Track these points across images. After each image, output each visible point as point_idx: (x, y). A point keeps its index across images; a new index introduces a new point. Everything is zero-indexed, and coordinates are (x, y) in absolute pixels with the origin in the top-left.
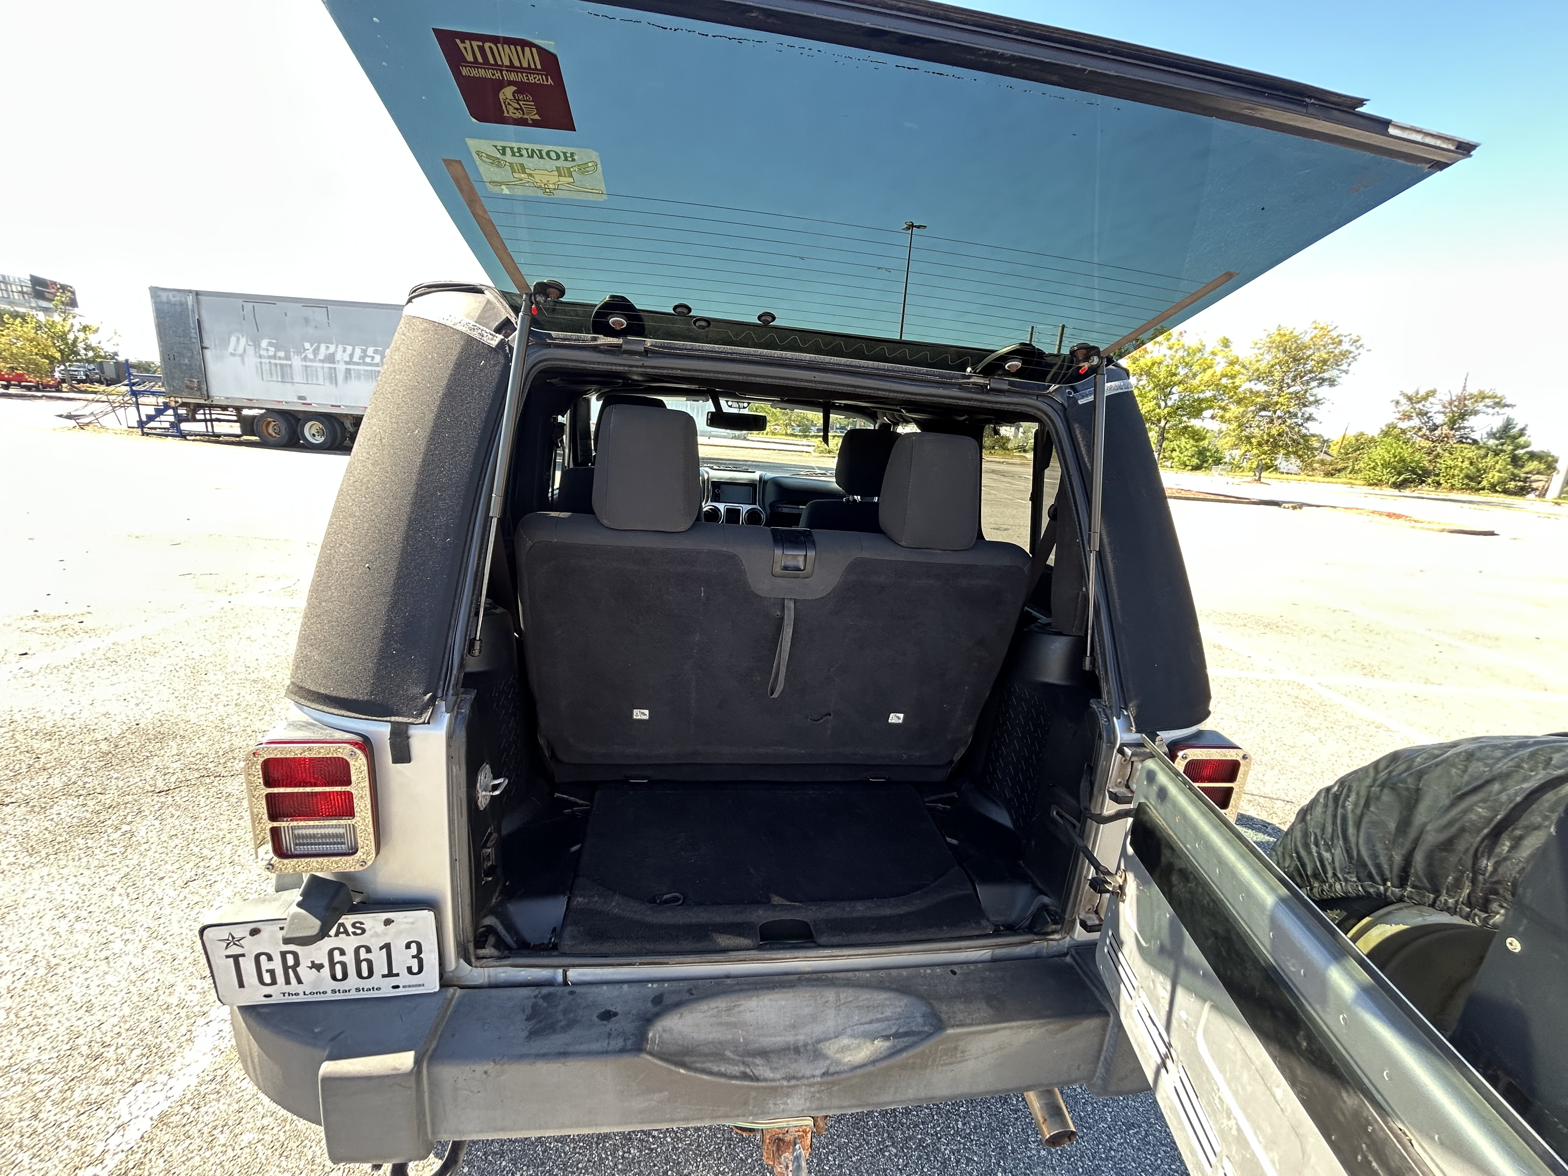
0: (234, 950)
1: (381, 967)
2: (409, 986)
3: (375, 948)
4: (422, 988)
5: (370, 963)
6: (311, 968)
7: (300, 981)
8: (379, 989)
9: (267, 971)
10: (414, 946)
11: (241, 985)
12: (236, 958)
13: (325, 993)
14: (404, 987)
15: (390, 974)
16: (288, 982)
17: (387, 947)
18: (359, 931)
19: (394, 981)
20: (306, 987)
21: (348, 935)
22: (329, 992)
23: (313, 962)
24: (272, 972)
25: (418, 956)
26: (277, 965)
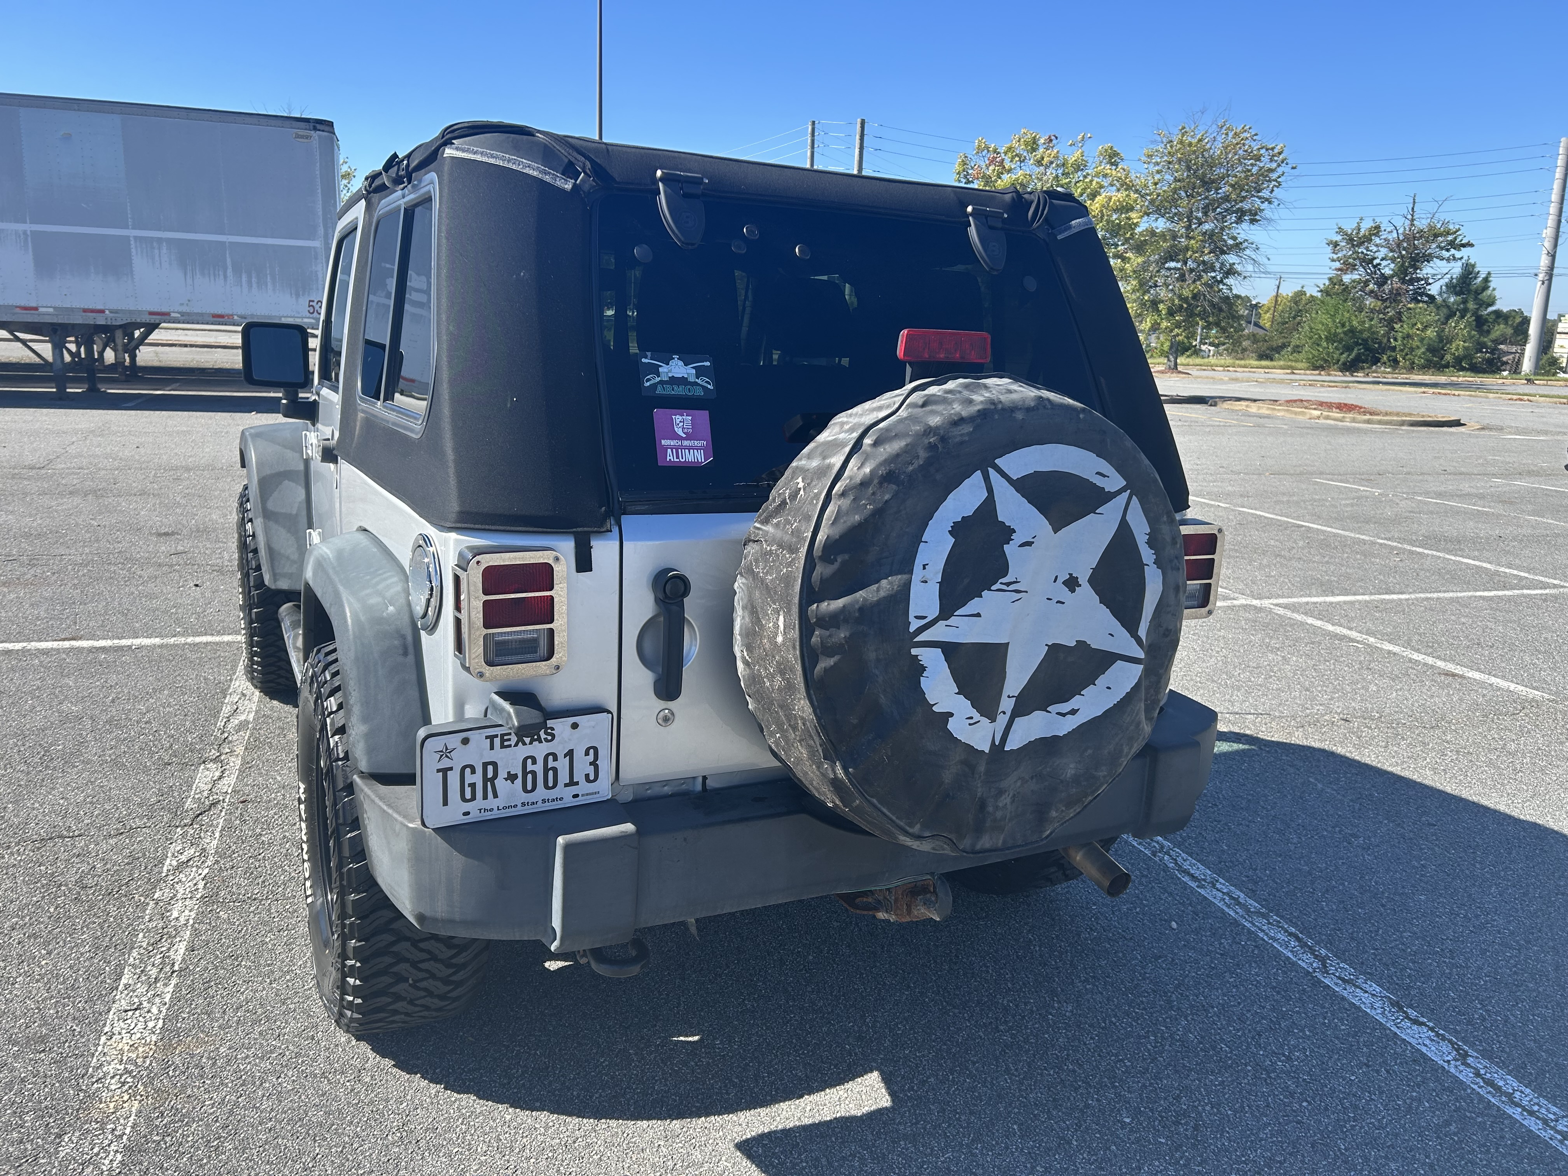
0: (445, 763)
1: (564, 777)
2: (587, 794)
3: (560, 756)
4: (597, 795)
5: (555, 770)
6: (506, 779)
7: (495, 796)
8: (561, 799)
9: (470, 785)
10: (592, 751)
11: (445, 803)
12: (445, 771)
13: (515, 806)
14: (583, 795)
15: (572, 783)
16: (485, 797)
17: (570, 754)
18: (549, 738)
19: (574, 790)
20: (500, 802)
21: (541, 742)
22: (520, 805)
23: (509, 773)
24: (473, 786)
25: (594, 764)
26: (478, 779)
